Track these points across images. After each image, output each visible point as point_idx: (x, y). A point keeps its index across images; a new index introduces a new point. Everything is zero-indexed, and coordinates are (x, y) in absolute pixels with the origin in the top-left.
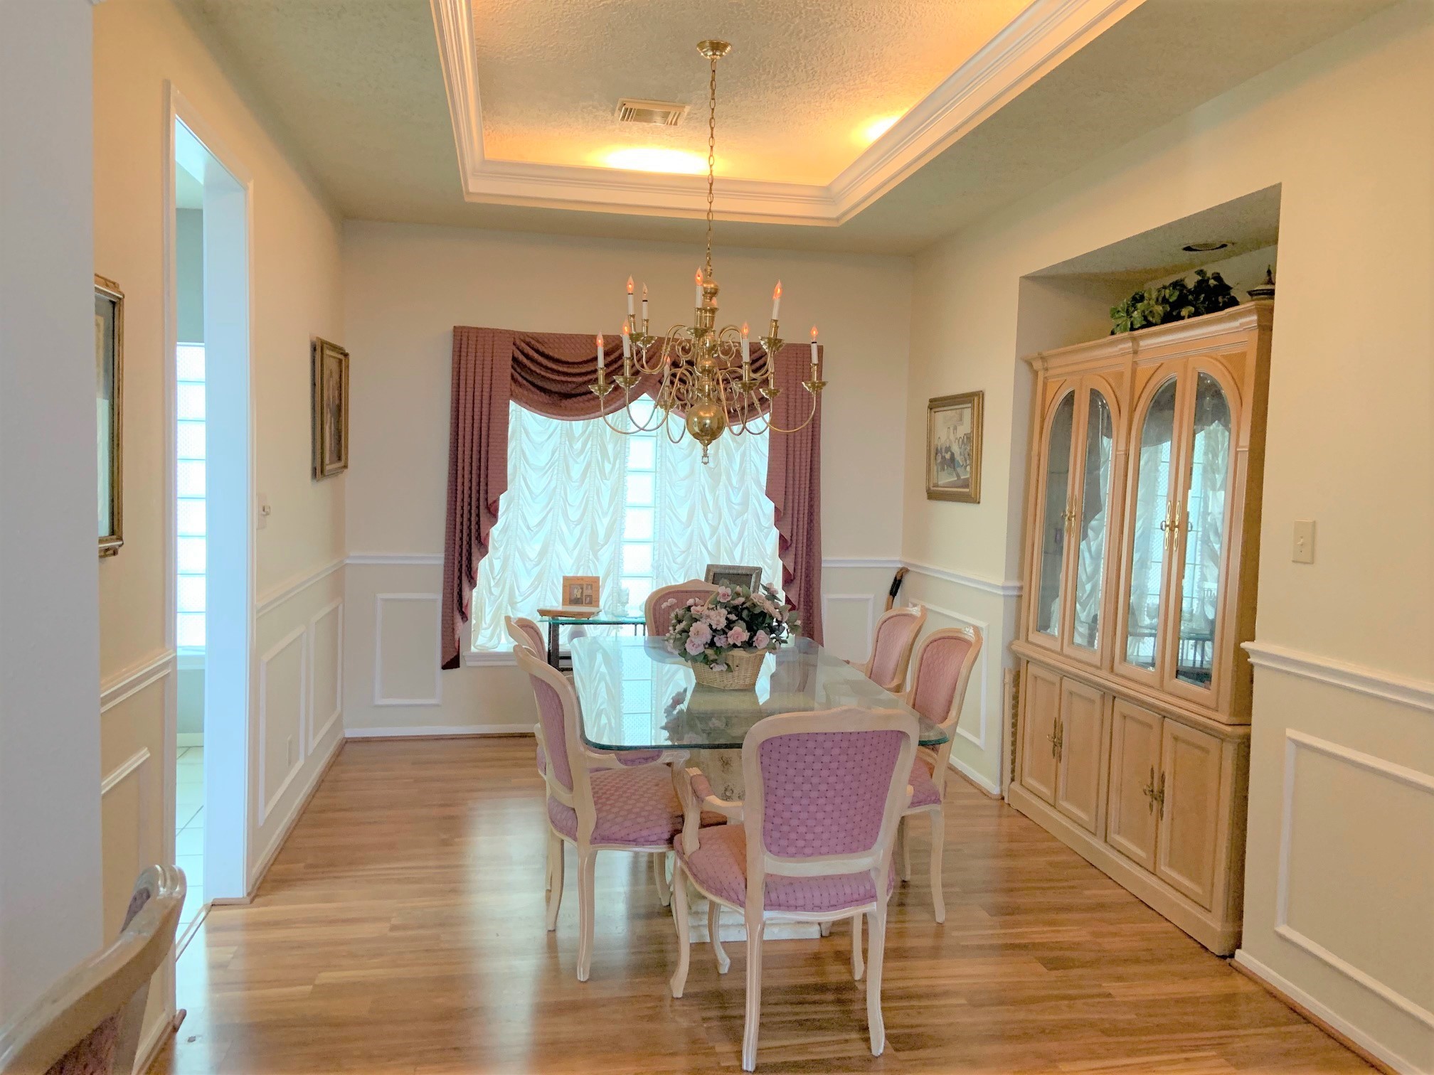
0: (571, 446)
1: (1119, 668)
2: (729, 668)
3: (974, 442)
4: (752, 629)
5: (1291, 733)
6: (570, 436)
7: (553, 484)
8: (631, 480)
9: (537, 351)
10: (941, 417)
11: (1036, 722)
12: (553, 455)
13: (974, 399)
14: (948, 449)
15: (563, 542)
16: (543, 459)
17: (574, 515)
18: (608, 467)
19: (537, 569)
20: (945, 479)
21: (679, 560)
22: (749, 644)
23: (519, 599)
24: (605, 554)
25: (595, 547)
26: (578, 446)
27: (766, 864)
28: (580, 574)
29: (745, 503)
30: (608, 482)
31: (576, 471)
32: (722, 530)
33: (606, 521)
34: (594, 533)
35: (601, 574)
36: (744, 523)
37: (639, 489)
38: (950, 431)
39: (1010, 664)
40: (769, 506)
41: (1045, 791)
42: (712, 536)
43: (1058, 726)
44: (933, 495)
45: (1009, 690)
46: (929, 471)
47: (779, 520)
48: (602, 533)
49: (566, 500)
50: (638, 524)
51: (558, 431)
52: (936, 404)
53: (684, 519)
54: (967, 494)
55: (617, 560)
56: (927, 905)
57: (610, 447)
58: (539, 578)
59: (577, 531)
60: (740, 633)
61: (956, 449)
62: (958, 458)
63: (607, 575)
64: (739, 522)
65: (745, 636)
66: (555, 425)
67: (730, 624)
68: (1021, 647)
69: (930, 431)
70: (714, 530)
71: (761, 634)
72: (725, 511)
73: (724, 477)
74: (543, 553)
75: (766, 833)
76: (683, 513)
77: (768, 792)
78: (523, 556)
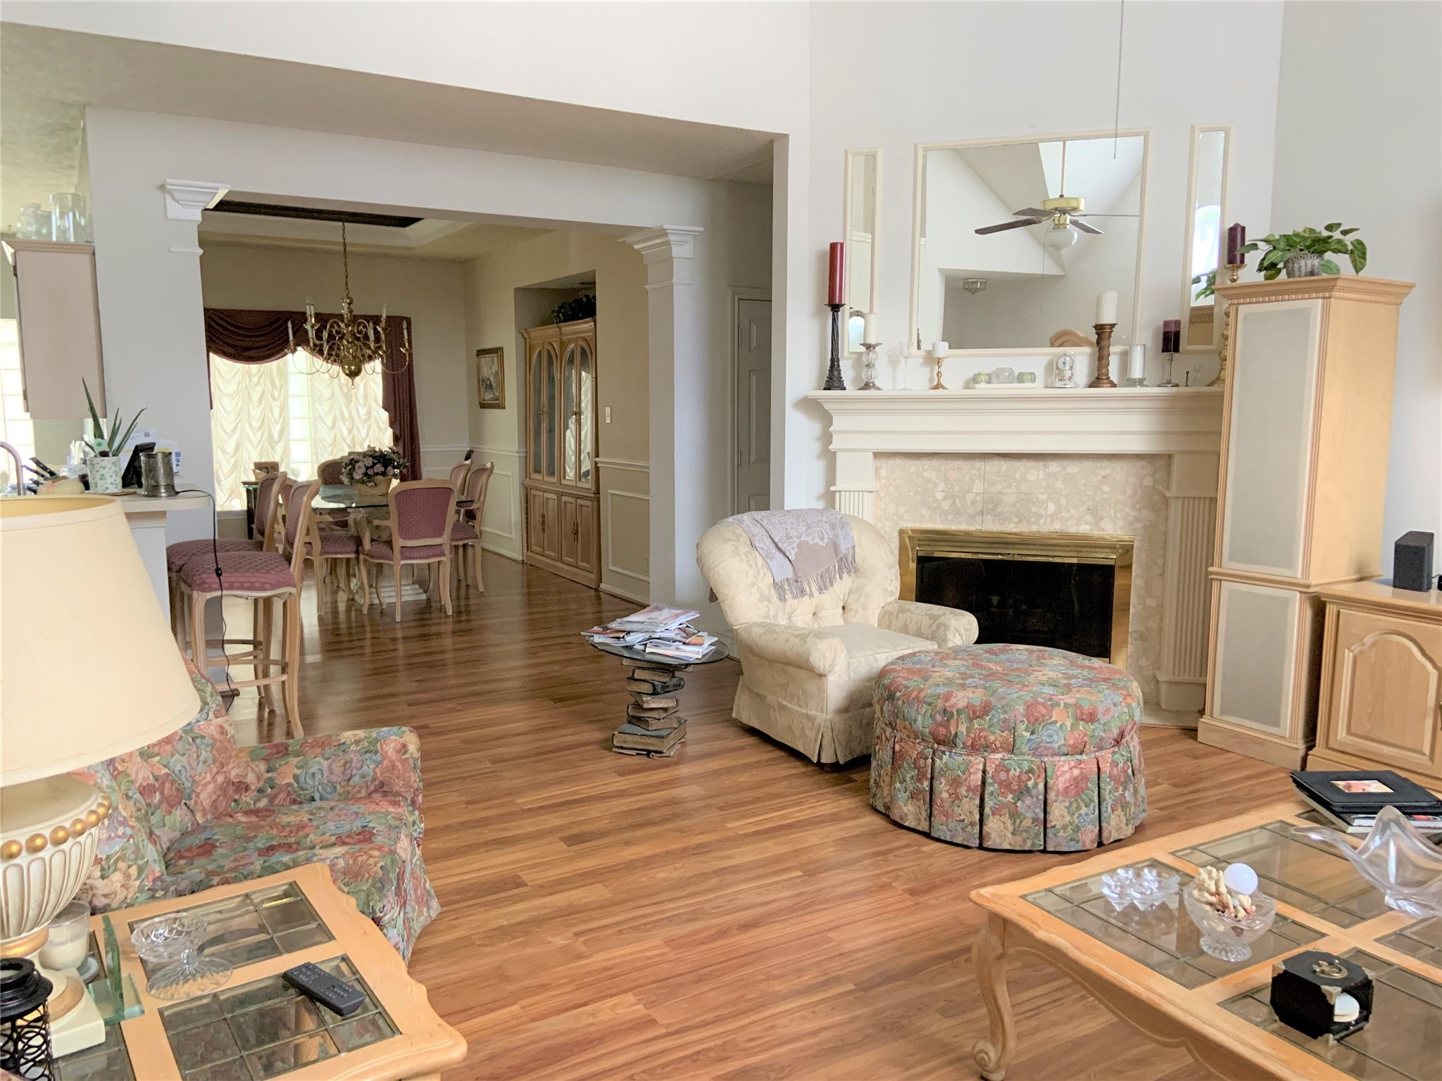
0: (250, 380)
1: (563, 482)
2: (376, 485)
3: (500, 374)
4: (386, 466)
5: (610, 491)
6: (250, 375)
7: (240, 405)
8: (292, 401)
9: (227, 322)
10: (485, 360)
11: (536, 519)
12: (239, 385)
13: (498, 351)
14: (488, 379)
15: (250, 442)
16: (231, 388)
17: (256, 424)
18: (276, 393)
19: (234, 459)
20: (488, 396)
21: (329, 450)
22: (384, 474)
23: (222, 478)
24: (279, 448)
25: (272, 443)
26: (255, 380)
27: (399, 542)
28: (263, 461)
29: (369, 414)
30: (277, 403)
31: (255, 396)
32: (355, 431)
33: (278, 427)
34: (270, 435)
35: (277, 460)
36: (369, 427)
37: (298, 407)
38: (488, 367)
39: (523, 492)
40: (385, 416)
41: (539, 550)
42: (349, 434)
43: (543, 516)
44: (483, 406)
45: (524, 506)
46: (479, 392)
47: (392, 424)
48: (276, 436)
49: (249, 415)
50: (299, 429)
51: (241, 371)
52: (481, 353)
53: (330, 424)
54: (498, 404)
55: (286, 451)
56: (476, 588)
57: (277, 381)
58: (235, 466)
59: (260, 433)
60: (379, 468)
61: (492, 379)
62: (494, 384)
63: (282, 461)
64: (366, 425)
65: (383, 469)
66: (239, 366)
67: (374, 464)
68: (528, 482)
69: (479, 368)
70: (350, 431)
71: (390, 468)
72: (357, 421)
73: (354, 398)
74: (237, 448)
75: (399, 531)
76: (329, 421)
77: (399, 515)
78: (224, 451)
